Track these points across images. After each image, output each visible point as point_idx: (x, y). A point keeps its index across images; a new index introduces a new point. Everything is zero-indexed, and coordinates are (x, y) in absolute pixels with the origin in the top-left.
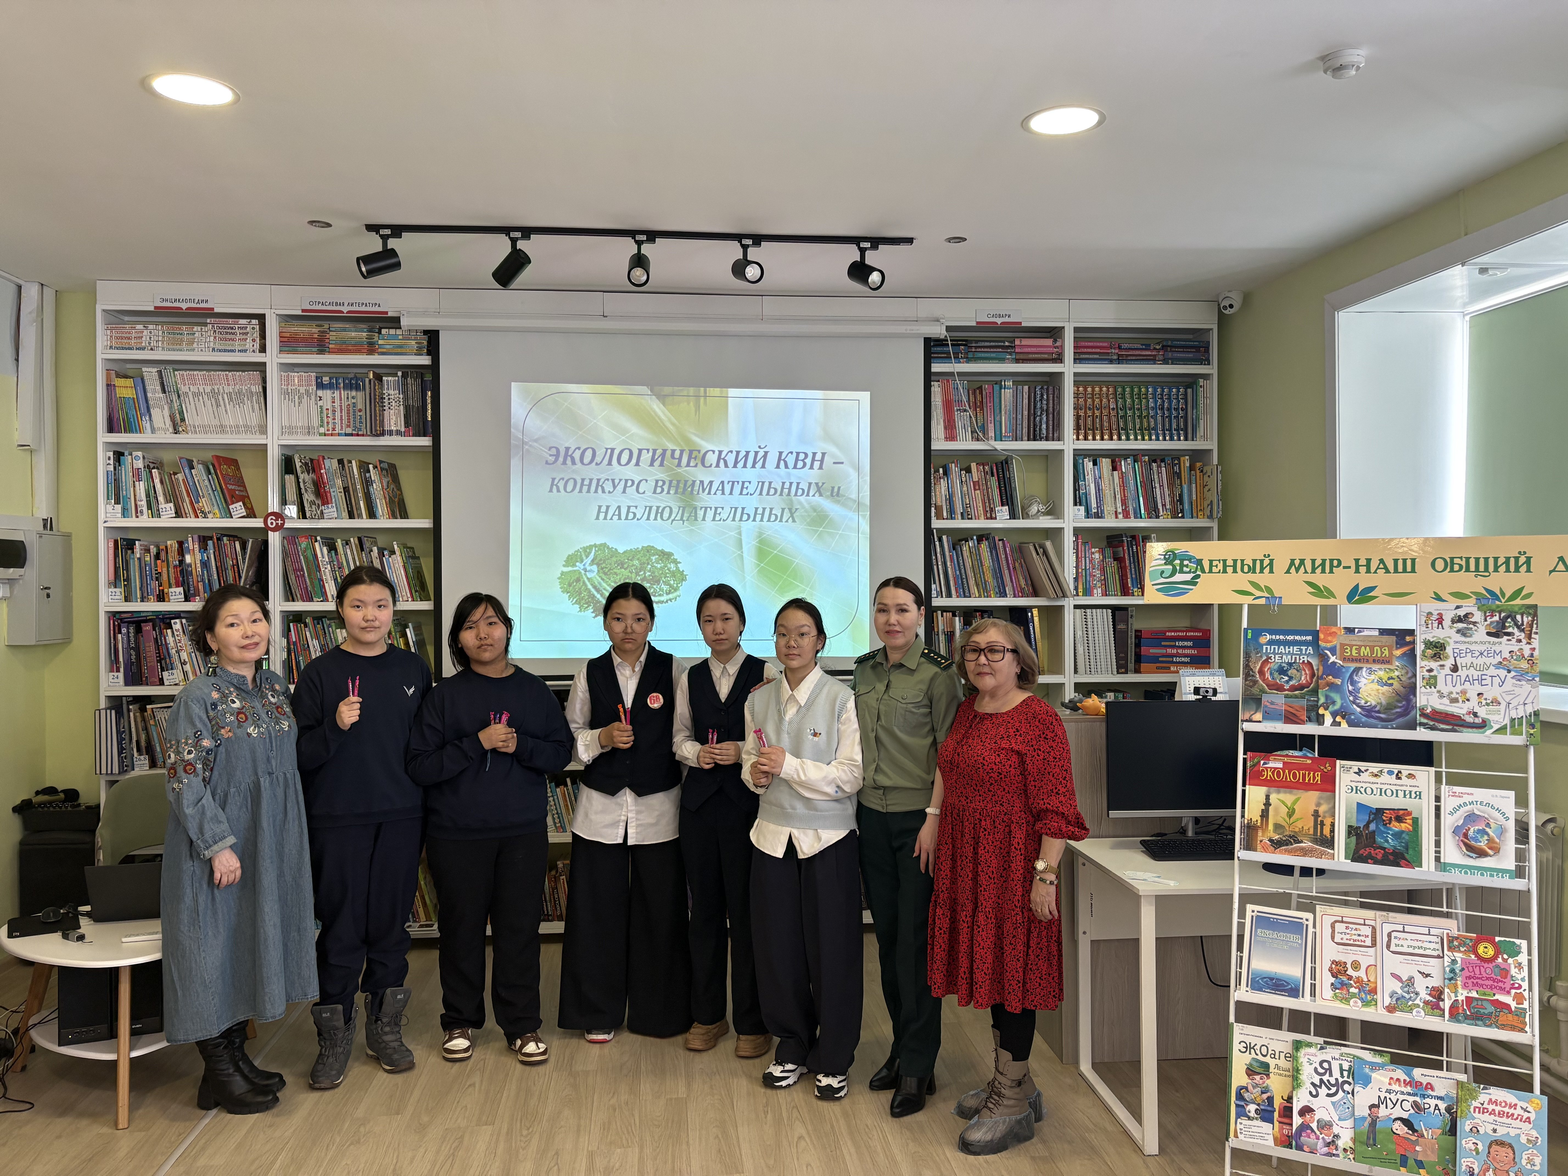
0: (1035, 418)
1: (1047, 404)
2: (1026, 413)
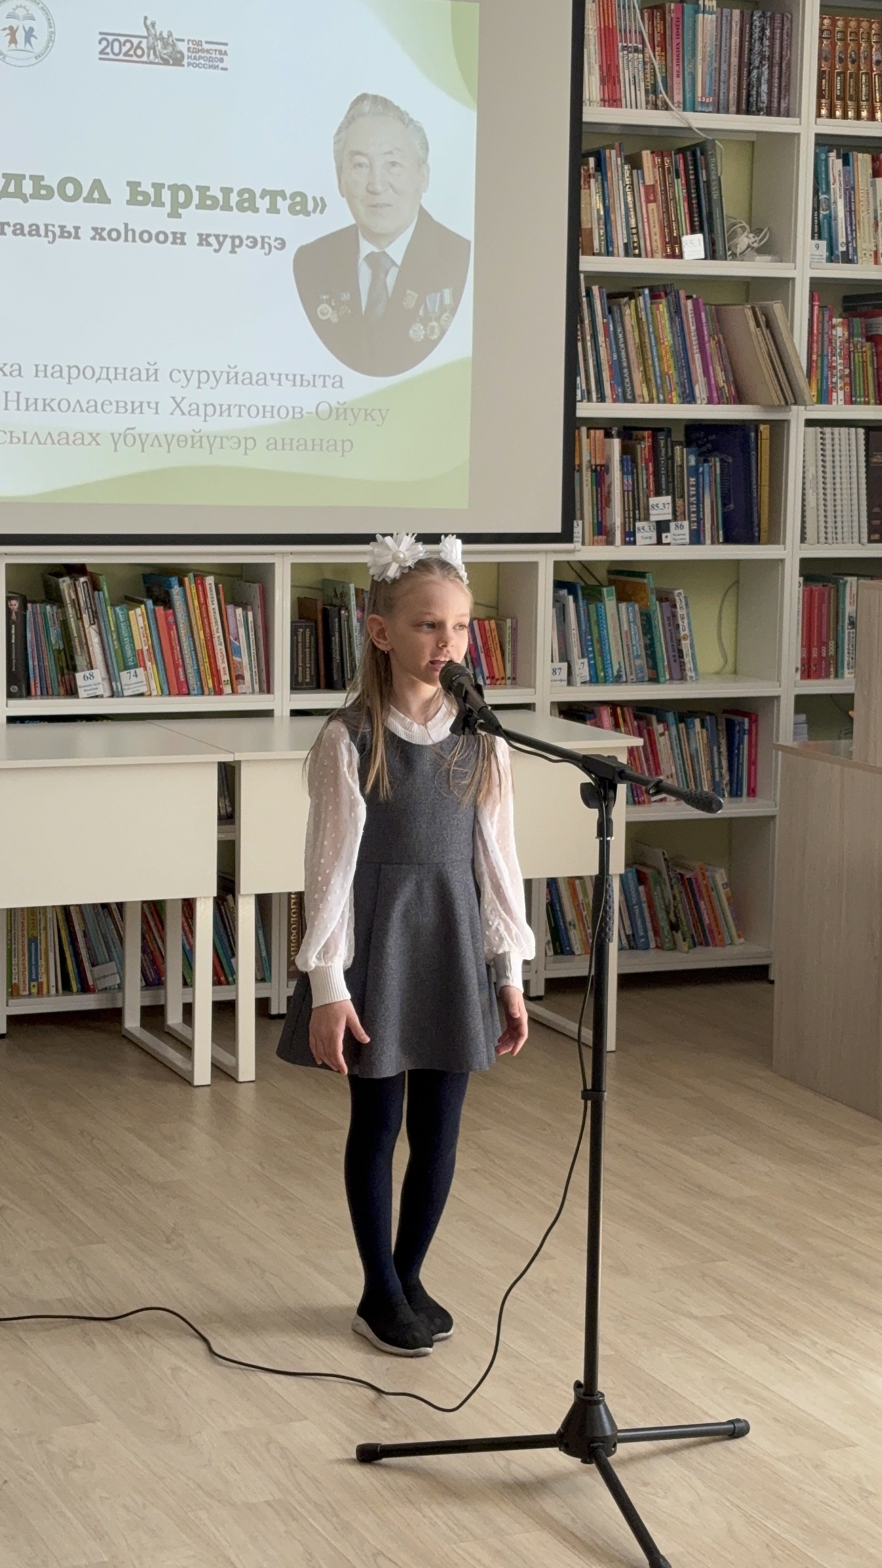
0: (749, 73)
1: (772, 46)
2: (735, 61)
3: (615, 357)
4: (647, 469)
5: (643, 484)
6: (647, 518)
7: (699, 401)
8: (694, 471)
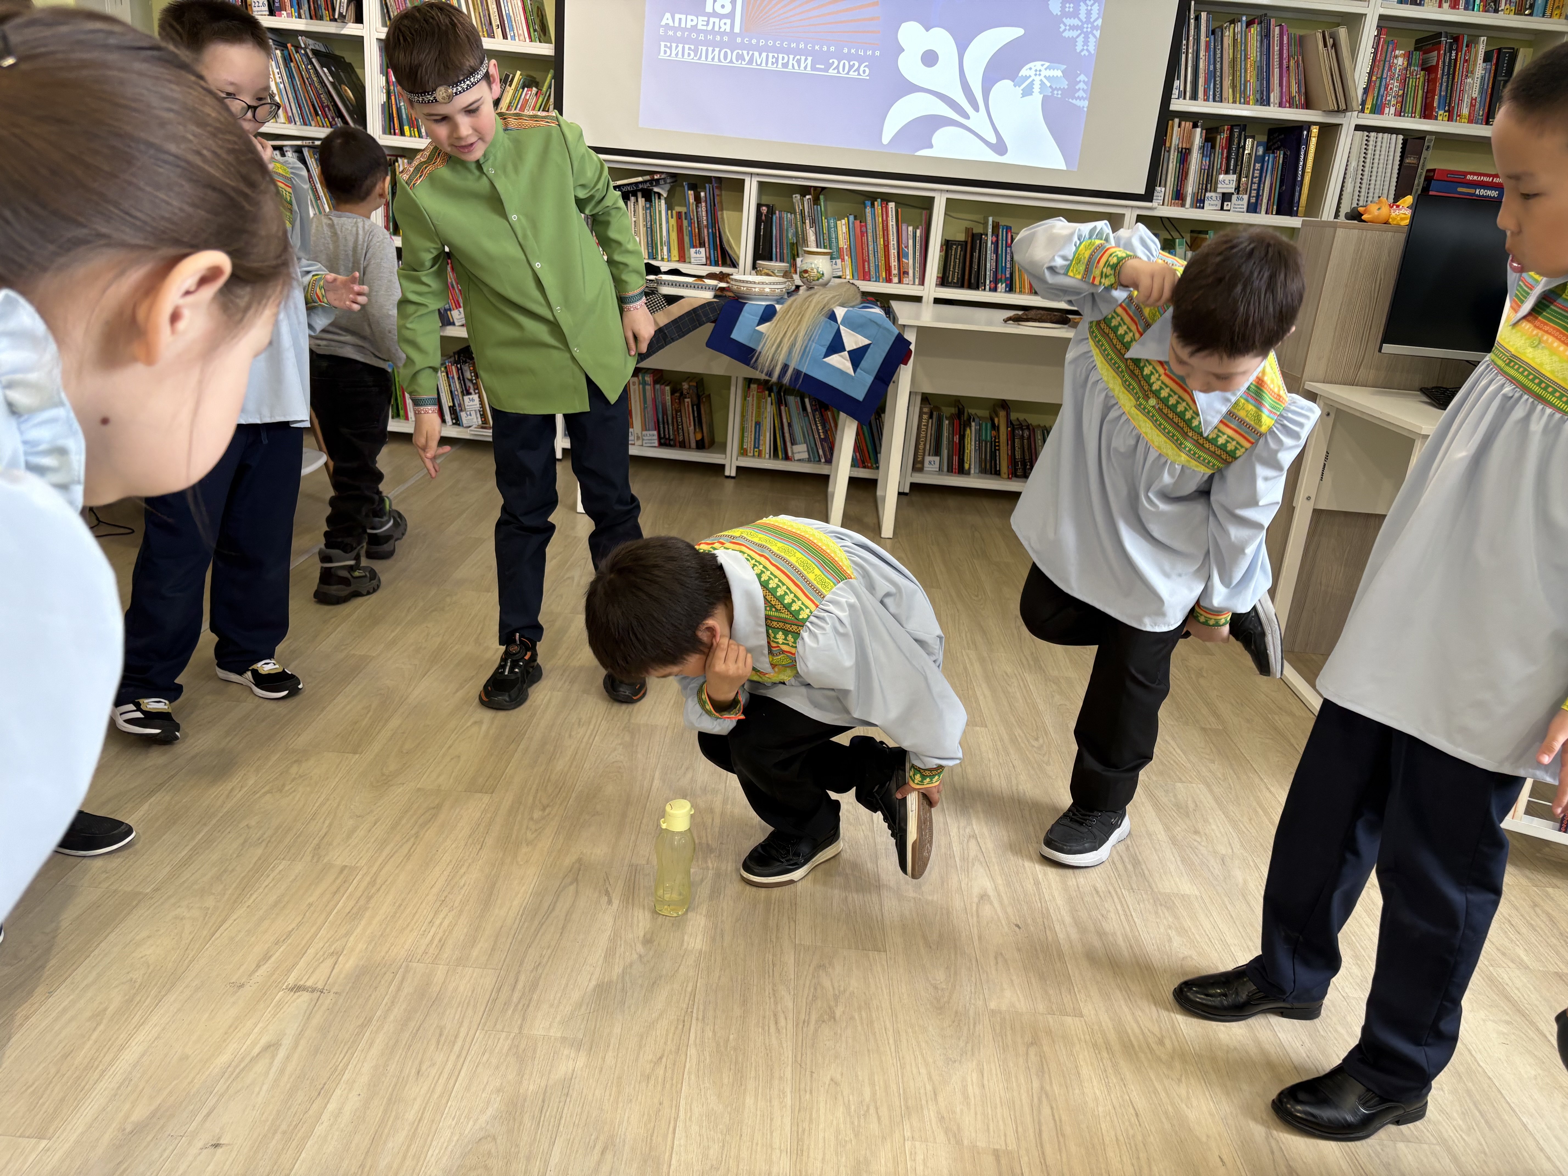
3: (1212, 68)
4: (1222, 154)
5: (1217, 165)
6: (1215, 191)
7: (1272, 105)
8: (1261, 160)
